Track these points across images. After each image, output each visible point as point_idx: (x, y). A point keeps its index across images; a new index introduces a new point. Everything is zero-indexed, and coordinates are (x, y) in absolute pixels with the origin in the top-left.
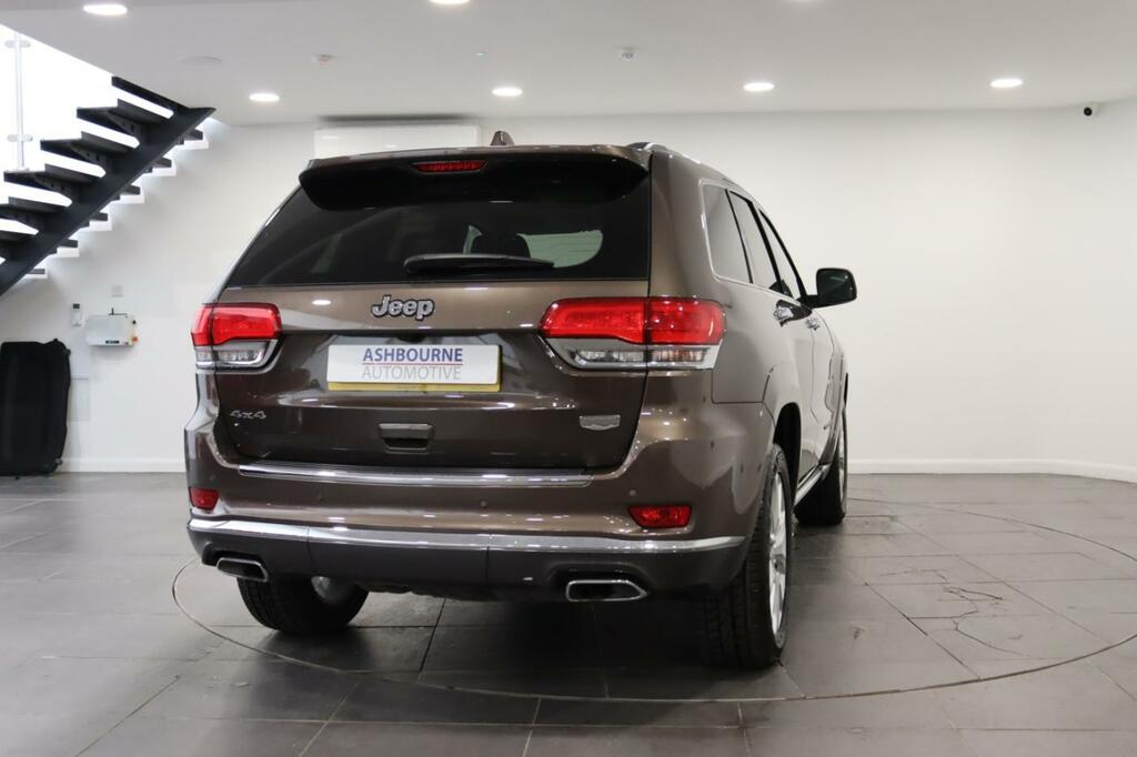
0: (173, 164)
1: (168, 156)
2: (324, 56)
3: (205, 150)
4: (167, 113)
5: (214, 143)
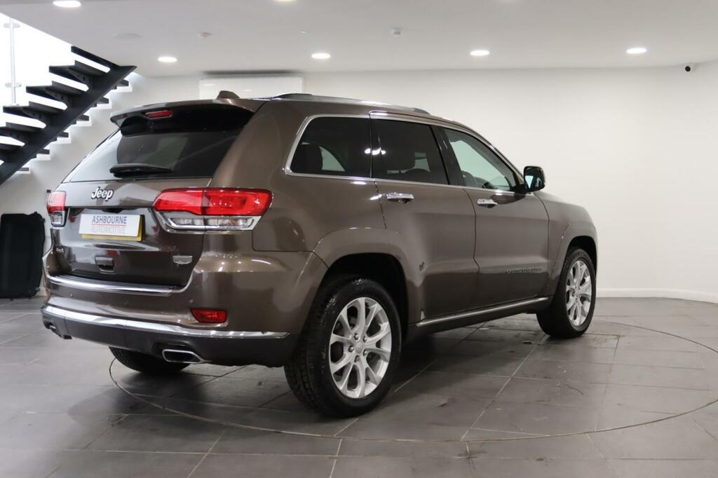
0: (110, 101)
1: (106, 96)
2: (205, 33)
3: (130, 93)
4: (106, 69)
5: (137, 88)
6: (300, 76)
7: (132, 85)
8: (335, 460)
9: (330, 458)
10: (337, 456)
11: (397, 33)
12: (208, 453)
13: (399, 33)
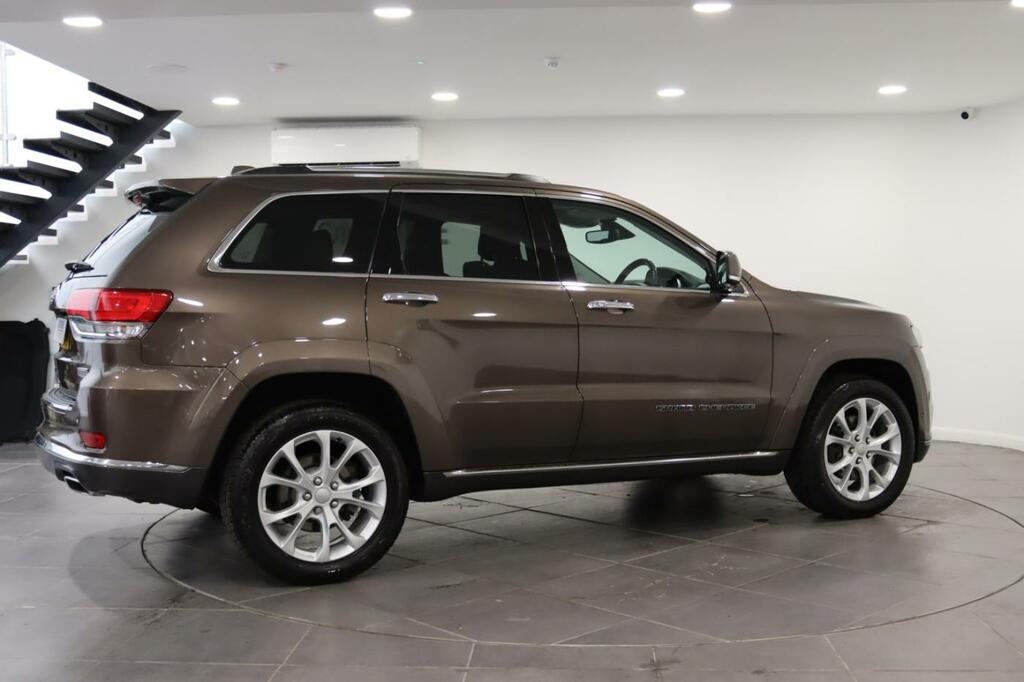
0: (144, 161)
2: (280, 64)
4: (138, 115)
5: (181, 142)
6: (415, 126)
7: (175, 138)
9: (458, 671)
10: (468, 667)
11: (552, 64)
12: (283, 664)
13: (556, 65)
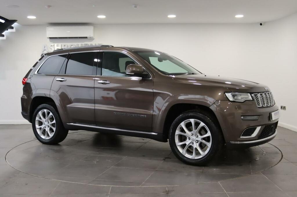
0: (5, 36)
1: (3, 33)
2: (49, 6)
3: (14, 32)
4: (3, 21)
5: (17, 30)
6: (92, 26)
7: (15, 29)
8: (109, 196)
9: (106, 195)
10: (109, 194)
11: (135, 7)
13: (136, 7)
